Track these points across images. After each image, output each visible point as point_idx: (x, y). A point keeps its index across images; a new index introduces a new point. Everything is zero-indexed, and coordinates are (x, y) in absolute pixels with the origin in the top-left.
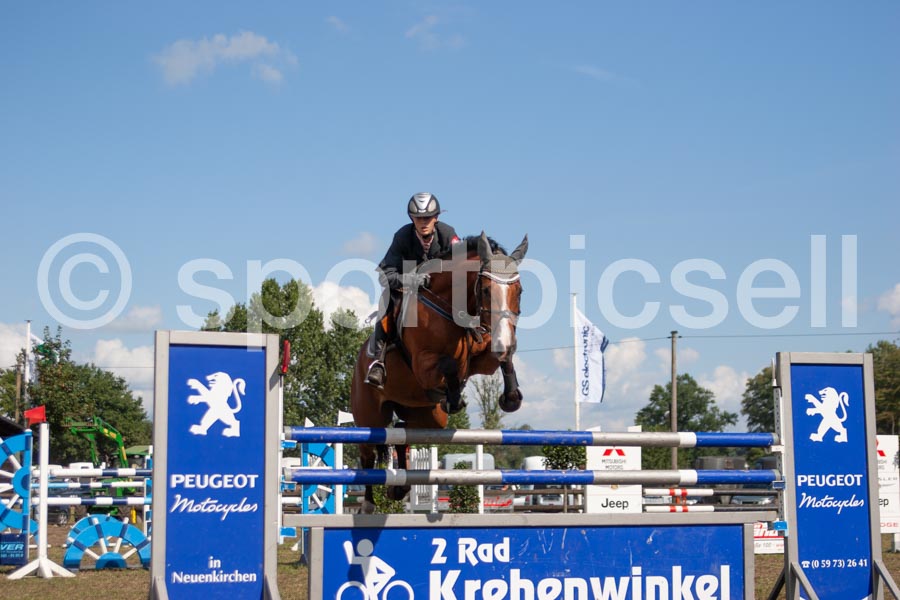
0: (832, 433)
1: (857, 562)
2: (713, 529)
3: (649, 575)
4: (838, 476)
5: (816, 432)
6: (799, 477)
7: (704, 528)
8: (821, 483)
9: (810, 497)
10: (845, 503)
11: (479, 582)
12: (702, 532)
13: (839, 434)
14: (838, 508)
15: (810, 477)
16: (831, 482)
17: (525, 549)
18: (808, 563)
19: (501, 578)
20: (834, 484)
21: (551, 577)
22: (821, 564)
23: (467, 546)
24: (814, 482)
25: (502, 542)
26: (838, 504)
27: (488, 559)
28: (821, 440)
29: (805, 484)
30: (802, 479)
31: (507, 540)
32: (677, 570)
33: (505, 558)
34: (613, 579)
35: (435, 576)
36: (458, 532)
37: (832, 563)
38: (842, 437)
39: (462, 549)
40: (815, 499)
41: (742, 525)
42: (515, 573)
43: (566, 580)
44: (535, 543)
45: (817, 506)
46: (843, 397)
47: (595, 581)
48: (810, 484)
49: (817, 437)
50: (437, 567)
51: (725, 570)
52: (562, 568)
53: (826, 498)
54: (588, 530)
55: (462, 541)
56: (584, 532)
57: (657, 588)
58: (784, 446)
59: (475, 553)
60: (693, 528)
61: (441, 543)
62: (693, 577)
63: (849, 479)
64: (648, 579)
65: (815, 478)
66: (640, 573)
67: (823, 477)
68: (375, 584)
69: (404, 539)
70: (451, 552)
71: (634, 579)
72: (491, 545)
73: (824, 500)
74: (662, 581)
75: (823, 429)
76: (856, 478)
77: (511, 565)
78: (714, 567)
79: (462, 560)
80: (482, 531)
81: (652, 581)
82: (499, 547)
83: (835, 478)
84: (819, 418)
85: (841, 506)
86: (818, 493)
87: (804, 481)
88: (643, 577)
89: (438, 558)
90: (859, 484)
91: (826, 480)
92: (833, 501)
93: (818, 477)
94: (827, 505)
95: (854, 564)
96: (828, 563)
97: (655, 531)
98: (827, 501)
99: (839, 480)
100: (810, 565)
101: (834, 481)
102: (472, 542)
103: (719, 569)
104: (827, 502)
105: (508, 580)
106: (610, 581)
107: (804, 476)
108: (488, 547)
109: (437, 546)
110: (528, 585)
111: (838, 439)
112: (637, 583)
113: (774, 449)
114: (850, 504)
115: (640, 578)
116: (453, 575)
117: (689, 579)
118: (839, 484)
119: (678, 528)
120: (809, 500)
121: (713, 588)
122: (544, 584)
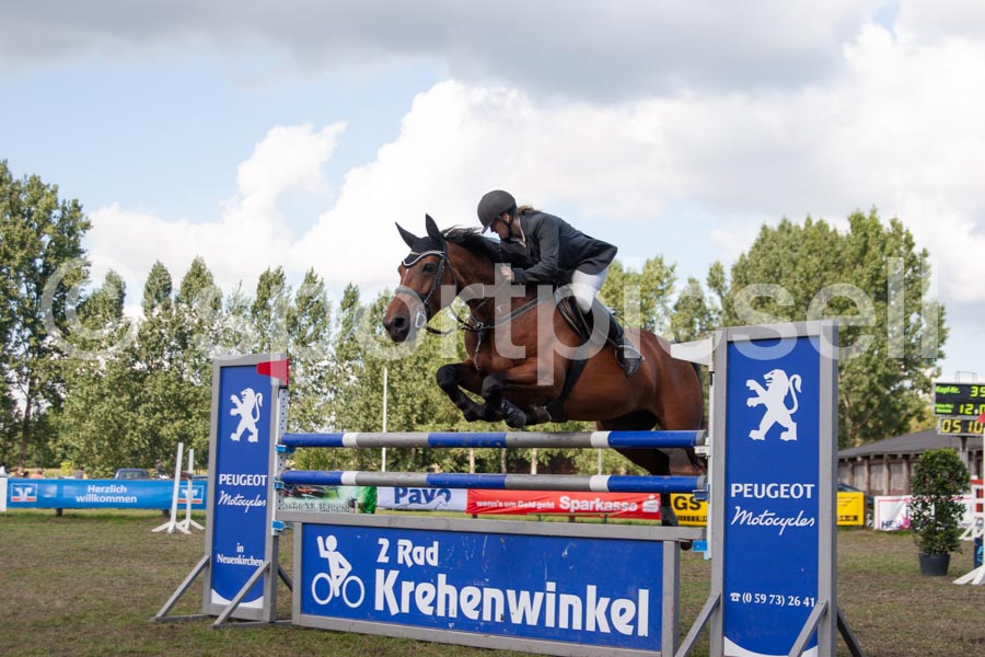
0: (777, 429)
1: (801, 600)
2: (631, 545)
3: (563, 593)
4: (782, 486)
5: (758, 429)
6: (734, 486)
7: (621, 543)
8: (760, 493)
9: (745, 512)
10: (789, 521)
11: (413, 583)
12: (618, 547)
13: (786, 430)
14: (779, 527)
15: (746, 485)
16: (773, 494)
17: (451, 555)
18: (739, 595)
19: (430, 582)
20: (776, 495)
21: (472, 585)
22: (753, 599)
23: (405, 547)
24: (751, 492)
25: (432, 546)
26: (780, 523)
27: (421, 562)
28: (763, 439)
29: (740, 495)
30: (737, 488)
31: (436, 544)
32: (591, 590)
33: (434, 563)
34: (527, 593)
35: (380, 573)
36: (398, 533)
37: (768, 599)
38: (790, 435)
39: (400, 549)
40: (751, 514)
41: (661, 542)
42: (442, 578)
43: (485, 589)
44: (460, 549)
45: (753, 523)
46: (795, 380)
47: (511, 594)
48: (746, 495)
49: (758, 435)
50: (382, 566)
51: (644, 594)
52: (481, 578)
53: (766, 514)
54: (506, 538)
55: (401, 542)
56: (502, 540)
57: (571, 607)
58: (711, 446)
59: (411, 554)
60: (611, 543)
61: (384, 542)
62: (608, 600)
63: (797, 490)
64: (562, 596)
65: (752, 488)
66: (554, 590)
67: (763, 486)
68: (338, 577)
69: (359, 537)
70: (392, 552)
71: (548, 594)
72: (423, 548)
73: (763, 516)
74: (575, 600)
75: (766, 424)
76: (805, 489)
77: (439, 570)
78: (631, 590)
79: (400, 561)
80: (417, 533)
81: (566, 599)
82: (430, 550)
83: (778, 489)
84: (762, 409)
85: (784, 525)
87: (740, 491)
88: (557, 593)
89: (383, 558)
90: (809, 496)
91: (766, 490)
92: (774, 517)
93: (756, 486)
94: (766, 523)
95: (797, 603)
96: (763, 598)
97: (570, 543)
98: (766, 518)
99: (782, 490)
100: (741, 599)
101: (776, 492)
102: (408, 543)
103: (637, 593)
105: (436, 585)
106: (525, 595)
107: (740, 485)
108: (421, 549)
109: (382, 546)
110: (452, 590)
111: (785, 437)
112: (551, 598)
113: (698, 450)
114: (796, 523)
115: (554, 595)
116: (394, 574)
117: (604, 601)
118: (782, 496)
119: (594, 542)
120: (742, 516)
121: (629, 615)
122: (467, 591)
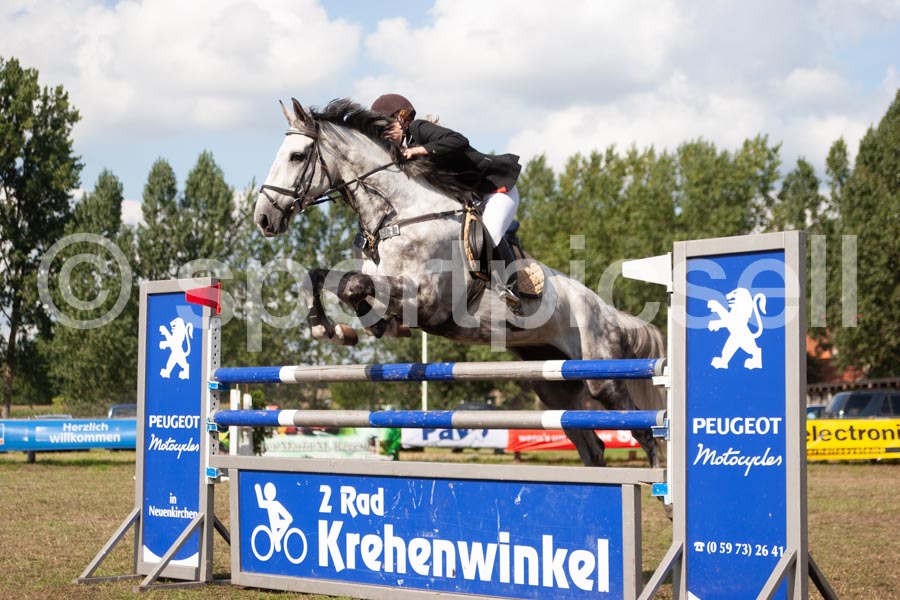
0: (741, 355)
1: (770, 549)
2: (588, 489)
3: (518, 544)
4: (747, 420)
5: (720, 356)
6: (695, 421)
7: (578, 487)
8: (723, 429)
9: (708, 450)
10: (755, 460)
11: (358, 535)
12: (574, 492)
13: (751, 356)
14: (745, 466)
15: (709, 420)
16: (737, 429)
17: (397, 503)
18: (702, 544)
19: (376, 534)
20: (741, 431)
21: (421, 537)
22: (719, 548)
23: (348, 495)
24: (714, 428)
25: (377, 493)
26: (746, 462)
27: (365, 511)
28: (726, 367)
29: (702, 431)
30: (699, 423)
31: (381, 490)
32: (548, 541)
33: (380, 512)
34: (480, 545)
35: (323, 524)
36: (340, 479)
37: (735, 548)
38: (755, 362)
39: (343, 497)
40: (714, 452)
41: (620, 485)
42: (389, 529)
43: (435, 541)
44: (406, 496)
45: (717, 463)
47: (463, 545)
48: (709, 431)
49: (720, 363)
50: (324, 516)
51: (603, 545)
52: (430, 529)
53: (730, 452)
54: (455, 483)
55: (344, 489)
56: (451, 485)
57: (526, 560)
58: (671, 376)
59: (355, 503)
60: (566, 487)
61: (326, 490)
62: (566, 551)
63: (763, 423)
64: (516, 548)
65: (715, 423)
66: (508, 541)
67: (727, 420)
68: (278, 529)
69: (299, 484)
70: (335, 500)
71: (501, 546)
72: (367, 496)
73: (727, 455)
74: (530, 552)
75: (729, 351)
76: (772, 423)
77: (386, 520)
78: (590, 539)
79: (344, 511)
80: (360, 479)
81: (522, 551)
82: (375, 498)
83: (743, 423)
84: (724, 333)
85: (750, 465)
86: (720, 443)
87: (702, 426)
88: (512, 544)
89: (325, 508)
90: (776, 431)
91: (730, 425)
92: (739, 456)
93: (719, 420)
94: (731, 463)
95: (765, 552)
96: (729, 547)
97: (523, 489)
98: (730, 456)
99: (748, 425)
100: (705, 548)
101: (741, 427)
102: (351, 490)
103: (596, 542)
104: (731, 458)
105: (382, 536)
106: (477, 546)
107: (702, 420)
108: (364, 497)
109: (323, 493)
110: (399, 542)
111: (750, 364)
112: (505, 550)
113: (656, 381)
114: (763, 462)
115: (508, 546)
116: (338, 525)
117: (562, 553)
118: (748, 432)
119: (549, 486)
120: (706, 454)
121: (588, 569)
122: (416, 543)
